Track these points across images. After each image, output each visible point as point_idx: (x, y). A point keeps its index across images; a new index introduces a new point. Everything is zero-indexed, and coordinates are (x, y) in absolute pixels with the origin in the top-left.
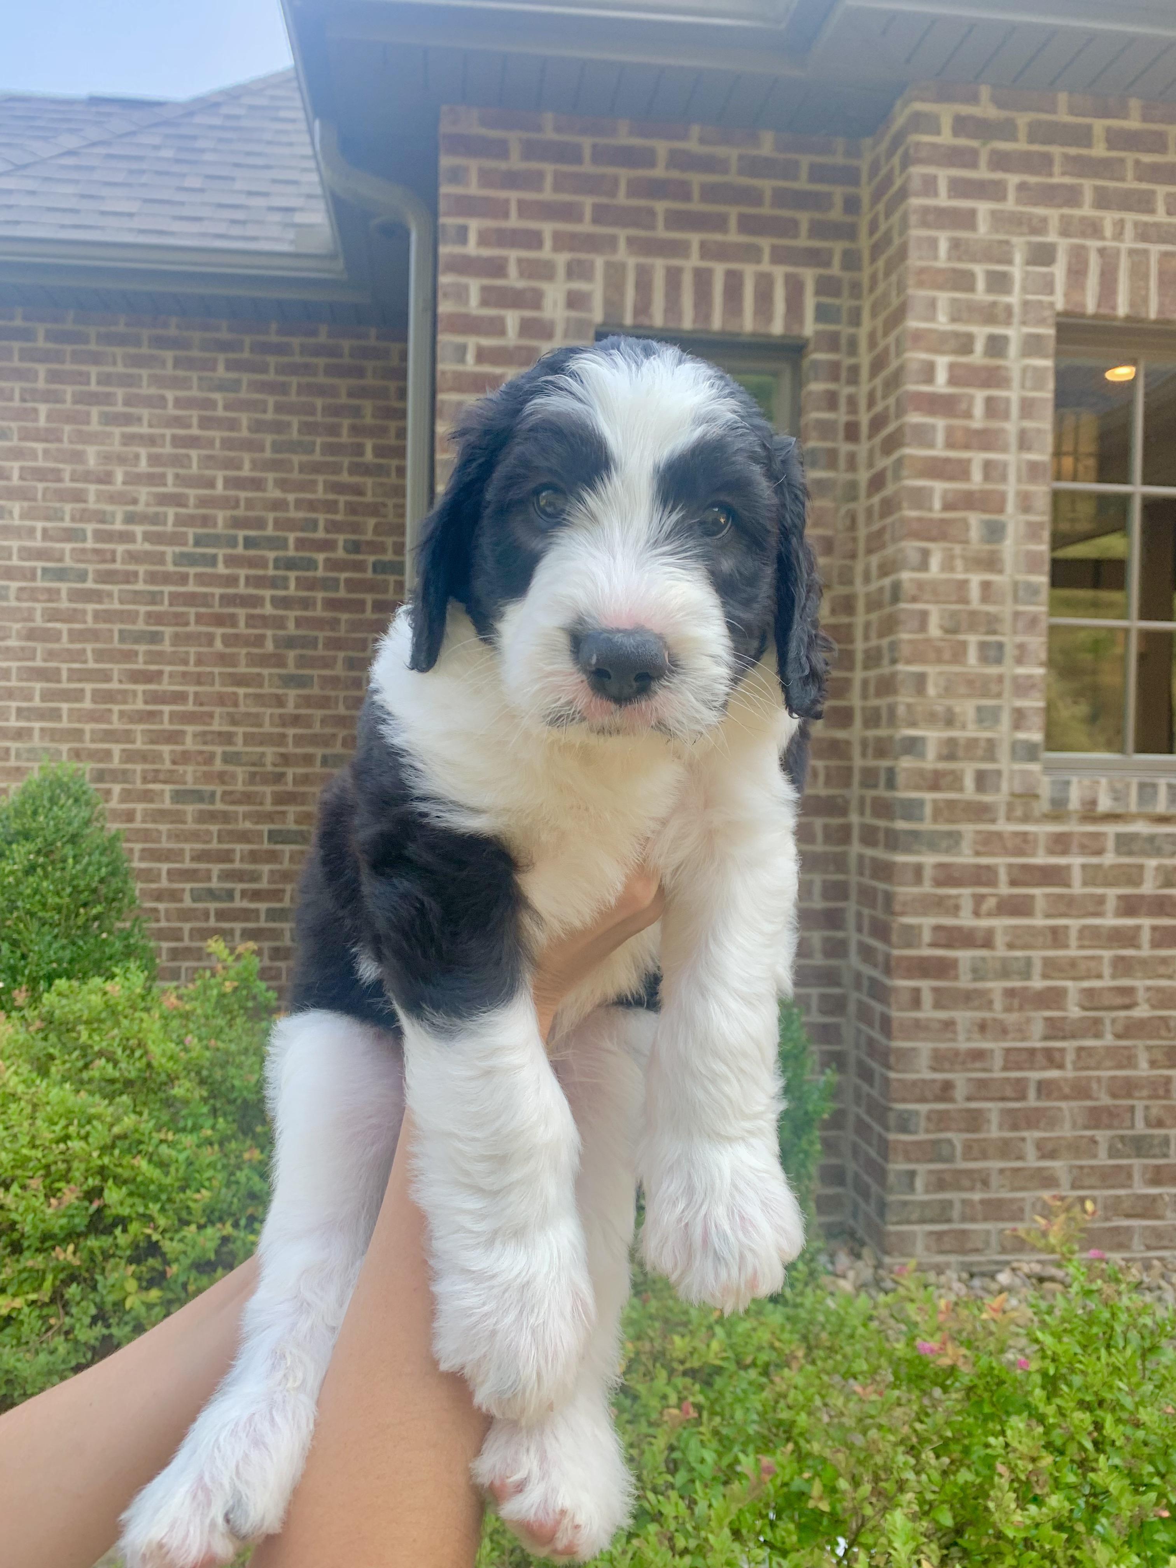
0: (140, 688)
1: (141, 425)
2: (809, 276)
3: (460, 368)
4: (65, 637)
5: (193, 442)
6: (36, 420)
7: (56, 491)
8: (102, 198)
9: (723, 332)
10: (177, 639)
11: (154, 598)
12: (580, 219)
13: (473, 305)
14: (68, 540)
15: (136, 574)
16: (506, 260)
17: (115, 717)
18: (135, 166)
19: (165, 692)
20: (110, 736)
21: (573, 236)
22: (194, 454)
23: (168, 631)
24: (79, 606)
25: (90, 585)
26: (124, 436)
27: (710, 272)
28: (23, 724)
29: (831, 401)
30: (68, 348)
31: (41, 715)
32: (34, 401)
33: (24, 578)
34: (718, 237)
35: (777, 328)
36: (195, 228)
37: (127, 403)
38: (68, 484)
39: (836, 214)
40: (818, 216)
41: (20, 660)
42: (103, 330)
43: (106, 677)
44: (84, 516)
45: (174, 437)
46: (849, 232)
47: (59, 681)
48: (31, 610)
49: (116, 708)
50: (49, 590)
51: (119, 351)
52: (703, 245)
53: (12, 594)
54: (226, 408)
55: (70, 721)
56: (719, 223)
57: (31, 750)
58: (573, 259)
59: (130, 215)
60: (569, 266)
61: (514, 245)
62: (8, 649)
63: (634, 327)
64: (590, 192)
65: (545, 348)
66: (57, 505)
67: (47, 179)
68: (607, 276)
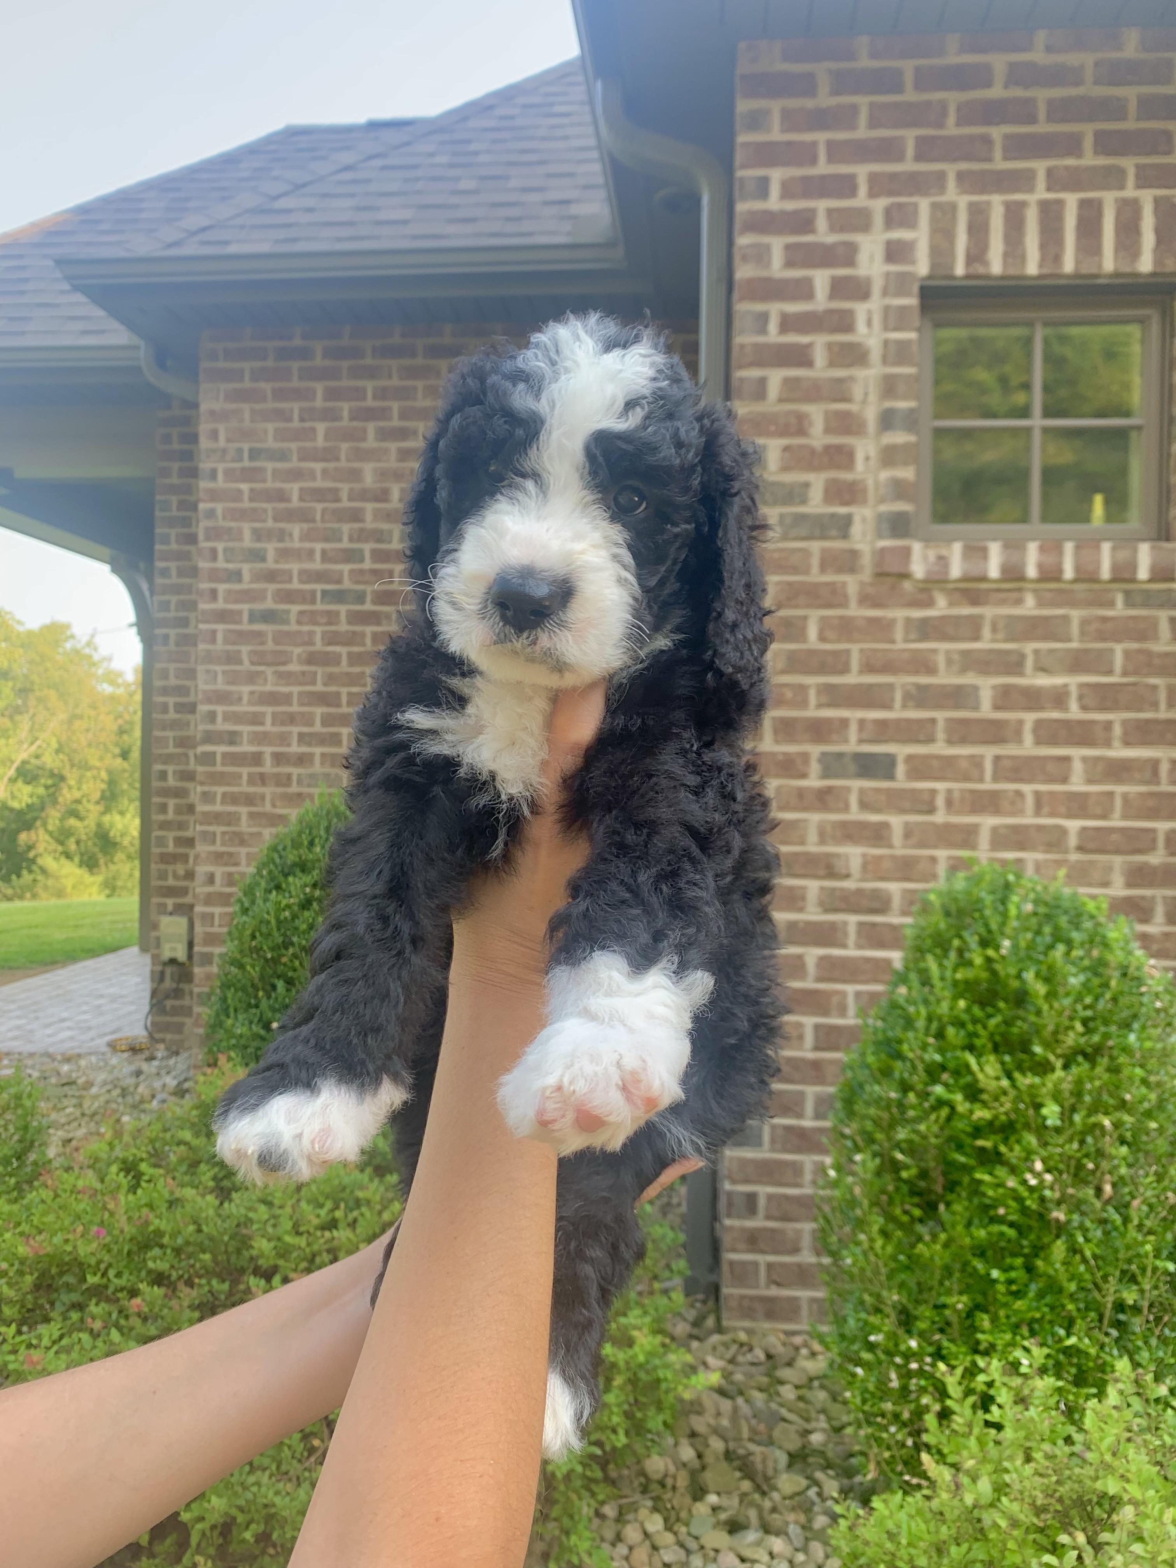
1: (417, 439)
3: (761, 339)
4: (344, 660)
6: (314, 439)
7: (335, 511)
8: (377, 209)
9: (1077, 275)
12: (900, 157)
13: (777, 268)
14: (347, 560)
16: (813, 212)
18: (410, 174)
21: (893, 176)
24: (358, 628)
25: (368, 606)
26: (400, 451)
27: (1060, 203)
28: (304, 749)
30: (345, 364)
31: (322, 740)
32: (313, 420)
33: (304, 601)
34: (1071, 162)
35: (1145, 264)
36: (469, 229)
37: (403, 416)
38: (345, 503)
41: (301, 684)
42: (378, 343)
44: (361, 536)
47: (339, 705)
48: (311, 634)
50: (329, 613)
51: (394, 363)
52: (1050, 172)
53: (293, 617)
56: (1073, 145)
57: (311, 776)
58: (892, 205)
59: (405, 222)
60: (888, 212)
61: (823, 194)
62: (290, 674)
63: (967, 277)
64: (913, 124)
65: (861, 309)
66: (335, 525)
67: (325, 196)
68: (933, 220)
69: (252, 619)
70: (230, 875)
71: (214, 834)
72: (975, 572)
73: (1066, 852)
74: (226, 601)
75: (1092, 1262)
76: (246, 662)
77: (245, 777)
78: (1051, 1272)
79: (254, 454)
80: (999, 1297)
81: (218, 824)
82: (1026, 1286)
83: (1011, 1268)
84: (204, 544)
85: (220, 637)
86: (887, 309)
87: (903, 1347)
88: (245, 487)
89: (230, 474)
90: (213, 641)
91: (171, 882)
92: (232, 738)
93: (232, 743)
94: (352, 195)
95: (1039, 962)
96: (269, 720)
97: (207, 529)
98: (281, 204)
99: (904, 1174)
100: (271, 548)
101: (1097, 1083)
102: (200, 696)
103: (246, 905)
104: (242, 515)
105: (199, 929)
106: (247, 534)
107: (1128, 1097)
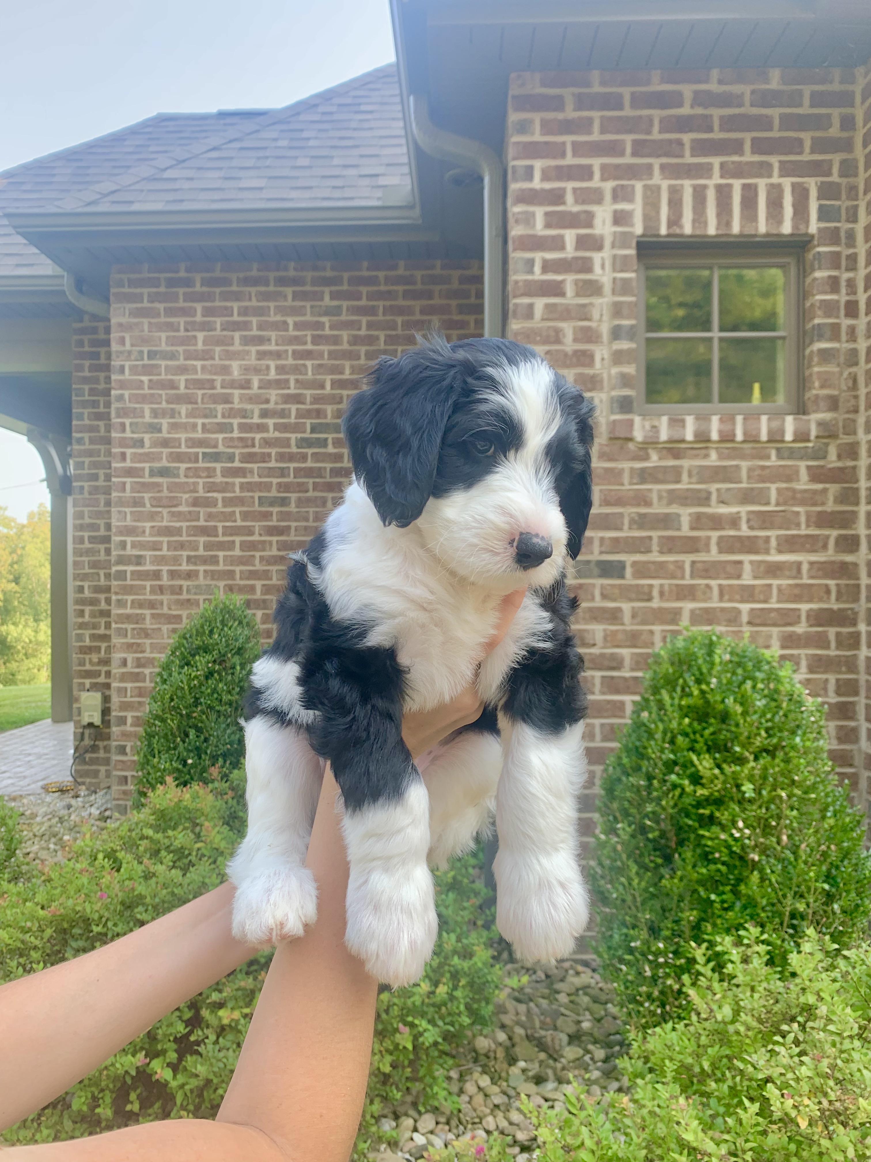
0: (274, 539)
1: (270, 344)
2: (813, 184)
3: (530, 277)
4: (220, 503)
5: (308, 355)
6: (196, 344)
7: (211, 395)
8: (240, 179)
9: (741, 235)
10: (300, 502)
11: (283, 472)
12: (622, 154)
13: (539, 228)
14: (221, 431)
15: (269, 455)
16: (564, 190)
17: (257, 561)
18: (261, 154)
19: (292, 541)
20: (253, 575)
21: (617, 167)
22: (309, 363)
23: (294, 496)
24: (229, 480)
25: (237, 464)
26: (258, 352)
27: (730, 186)
28: (192, 567)
29: (834, 284)
30: (218, 290)
31: (205, 561)
32: (195, 330)
33: (190, 461)
34: (736, 158)
35: (787, 228)
36: (307, 194)
37: (260, 328)
38: (219, 390)
39: (835, 132)
40: (818, 134)
41: (188, 521)
42: (241, 275)
43: (250, 532)
44: (231, 413)
45: (294, 352)
46: (847, 145)
47: (217, 536)
48: (195, 484)
49: (258, 554)
50: (208, 469)
51: (253, 290)
52: (723, 166)
53: (182, 472)
54: (331, 328)
55: (225, 565)
56: (737, 147)
57: (197, 587)
58: (618, 186)
59: (261, 189)
60: (614, 190)
61: (570, 178)
62: (180, 513)
63: (668, 236)
64: (630, 132)
65: (597, 257)
66: (212, 406)
67: (199, 169)
68: (645, 197)
69: (152, 473)
70: (138, 659)
71: (126, 630)
72: (676, 437)
73: (741, 626)
74: (132, 461)
75: (776, 885)
76: (148, 505)
77: (148, 589)
78: (750, 893)
80: (716, 911)
81: (129, 623)
82: (734, 903)
83: (723, 893)
84: (115, 420)
85: (128, 487)
86: (615, 257)
87: (653, 949)
88: (145, 379)
89: (134, 370)
90: (124, 490)
91: (88, 667)
92: (139, 560)
93: (138, 564)
94: (221, 169)
95: (735, 693)
96: (165, 546)
97: (117, 409)
98: (167, 174)
99: (650, 836)
100: (165, 423)
101: (777, 769)
102: (114, 530)
103: (165, 677)
104: (144, 399)
105: (115, 700)
106: (147, 413)
107: (796, 778)
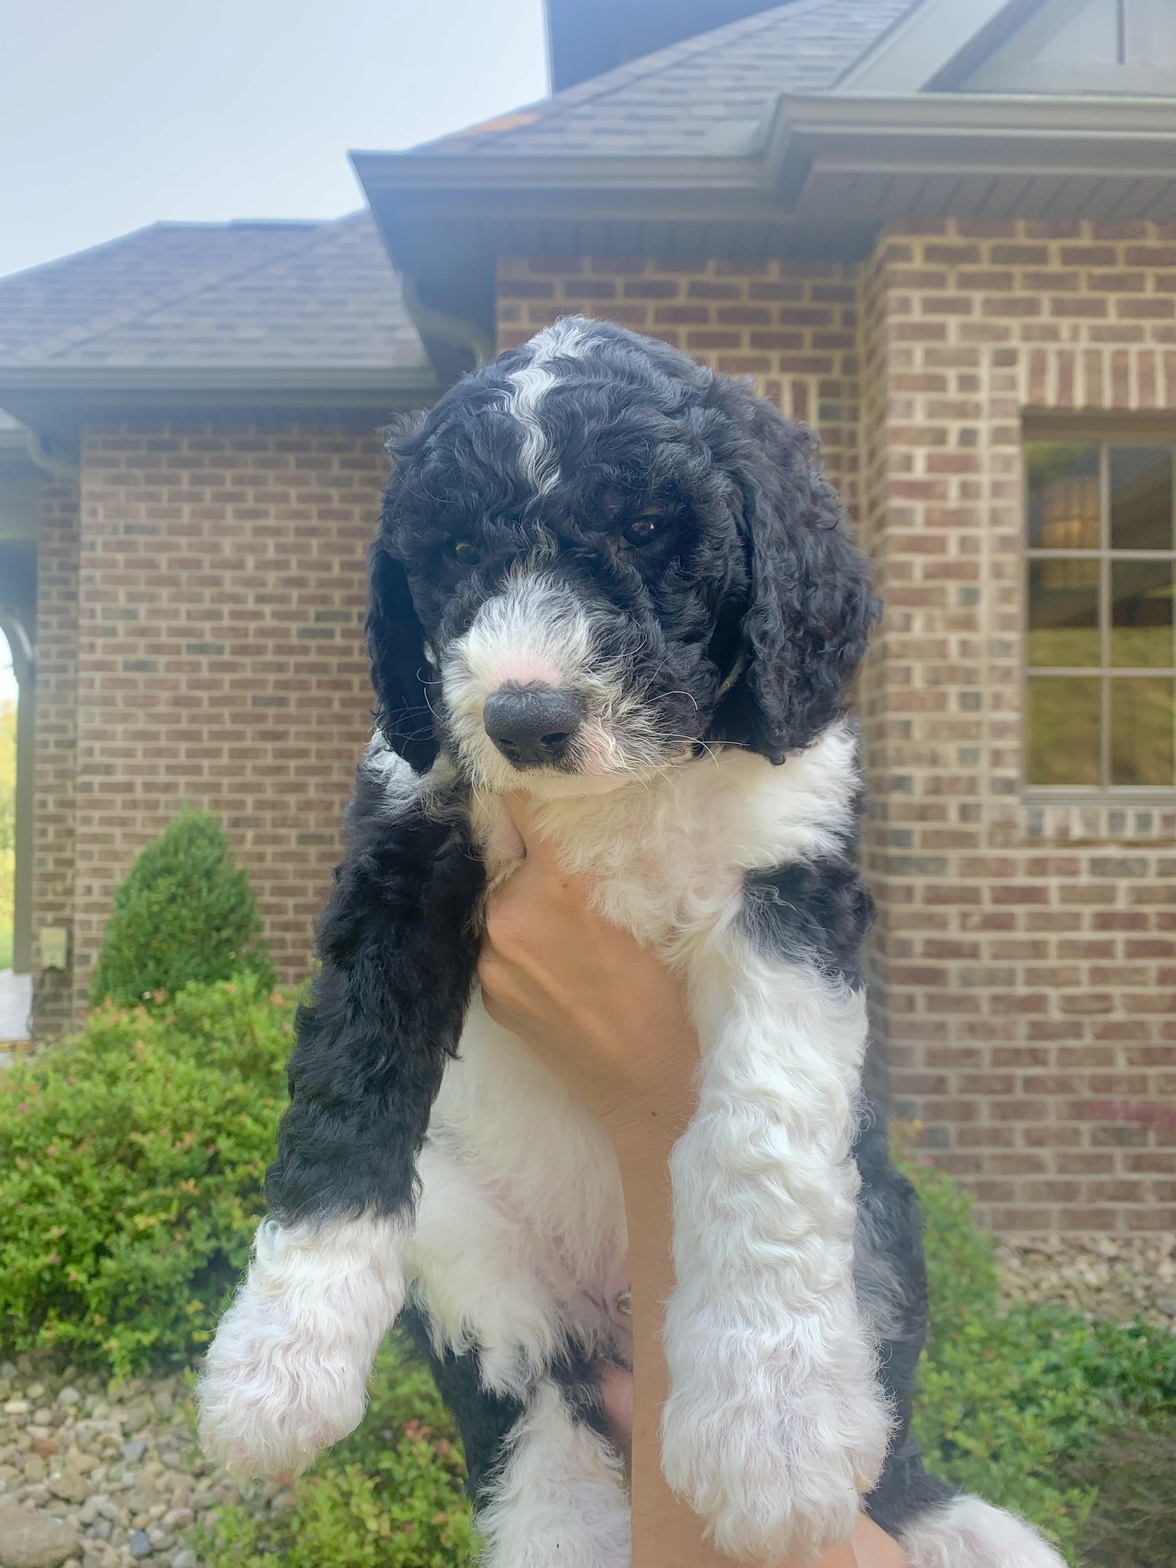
0: (270, 745)
1: (269, 519)
2: (812, 381)
4: (206, 703)
6: (181, 517)
7: (198, 578)
8: (236, 327)
10: (301, 703)
11: (281, 668)
14: (209, 619)
15: (265, 647)
17: (248, 772)
18: (264, 296)
19: (291, 749)
20: (244, 788)
22: (314, 542)
23: (293, 696)
24: (218, 676)
25: (227, 657)
26: (254, 528)
28: (171, 779)
30: (207, 455)
31: (186, 770)
32: (179, 501)
33: (170, 653)
37: (257, 500)
38: (207, 571)
39: (836, 327)
40: (820, 329)
41: (168, 723)
42: (236, 438)
43: (239, 736)
44: (221, 598)
45: (297, 528)
46: (846, 342)
47: (201, 741)
48: (177, 681)
49: (249, 763)
50: (192, 664)
51: (249, 455)
53: (161, 667)
54: (341, 501)
57: (177, 801)
59: (258, 341)
62: (158, 715)
66: (199, 589)
67: (191, 314)
69: (126, 668)
70: (106, 886)
71: (92, 852)
74: (103, 653)
76: (120, 704)
77: (119, 803)
79: (129, 529)
81: (96, 843)
84: (84, 605)
85: (98, 684)
88: (120, 556)
89: (107, 547)
90: (92, 686)
91: (50, 898)
92: (108, 769)
93: (108, 774)
94: (214, 314)
96: (140, 753)
97: (87, 592)
98: (153, 320)
100: (142, 608)
102: (80, 734)
103: (123, 901)
104: (118, 580)
105: (77, 936)
106: (122, 596)
